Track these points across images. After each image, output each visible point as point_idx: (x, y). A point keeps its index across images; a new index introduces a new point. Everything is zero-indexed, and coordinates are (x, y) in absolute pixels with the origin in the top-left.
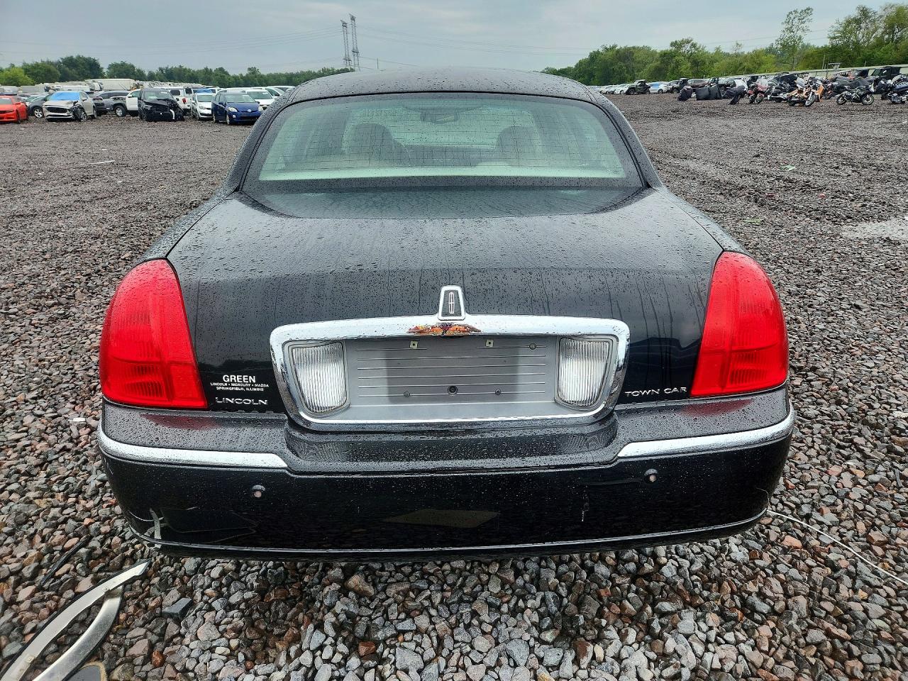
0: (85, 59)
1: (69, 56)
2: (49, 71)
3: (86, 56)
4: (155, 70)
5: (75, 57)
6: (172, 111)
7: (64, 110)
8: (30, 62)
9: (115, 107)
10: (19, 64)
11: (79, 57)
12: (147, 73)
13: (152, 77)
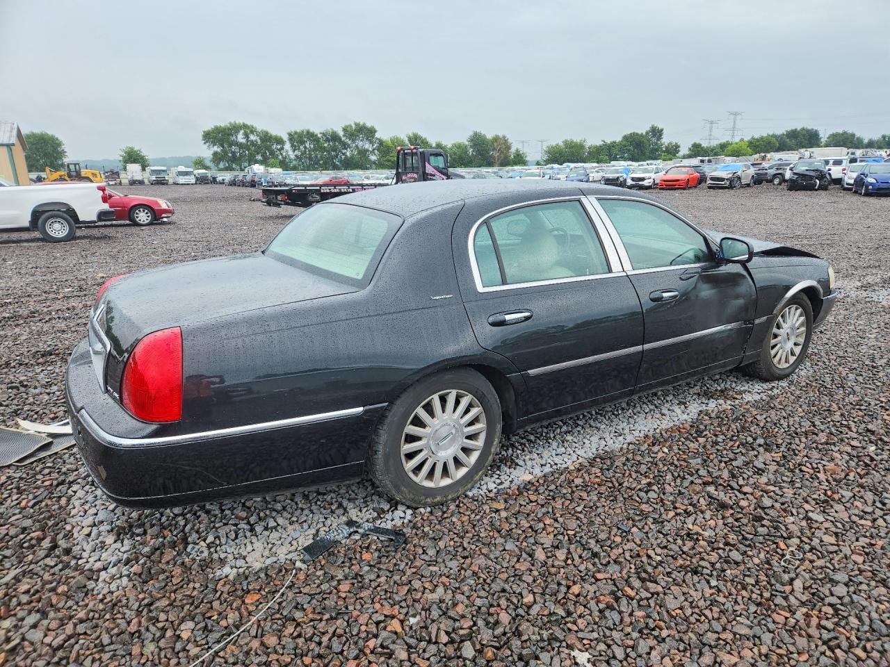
0: (808, 131)
1: (794, 128)
2: (769, 143)
3: (810, 128)
4: (876, 136)
5: (799, 129)
6: (818, 182)
7: (722, 180)
8: (757, 136)
9: (775, 176)
10: (747, 138)
11: (803, 129)
12: (866, 141)
13: (871, 145)
